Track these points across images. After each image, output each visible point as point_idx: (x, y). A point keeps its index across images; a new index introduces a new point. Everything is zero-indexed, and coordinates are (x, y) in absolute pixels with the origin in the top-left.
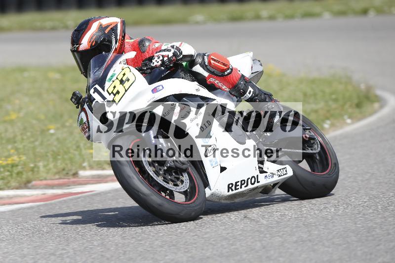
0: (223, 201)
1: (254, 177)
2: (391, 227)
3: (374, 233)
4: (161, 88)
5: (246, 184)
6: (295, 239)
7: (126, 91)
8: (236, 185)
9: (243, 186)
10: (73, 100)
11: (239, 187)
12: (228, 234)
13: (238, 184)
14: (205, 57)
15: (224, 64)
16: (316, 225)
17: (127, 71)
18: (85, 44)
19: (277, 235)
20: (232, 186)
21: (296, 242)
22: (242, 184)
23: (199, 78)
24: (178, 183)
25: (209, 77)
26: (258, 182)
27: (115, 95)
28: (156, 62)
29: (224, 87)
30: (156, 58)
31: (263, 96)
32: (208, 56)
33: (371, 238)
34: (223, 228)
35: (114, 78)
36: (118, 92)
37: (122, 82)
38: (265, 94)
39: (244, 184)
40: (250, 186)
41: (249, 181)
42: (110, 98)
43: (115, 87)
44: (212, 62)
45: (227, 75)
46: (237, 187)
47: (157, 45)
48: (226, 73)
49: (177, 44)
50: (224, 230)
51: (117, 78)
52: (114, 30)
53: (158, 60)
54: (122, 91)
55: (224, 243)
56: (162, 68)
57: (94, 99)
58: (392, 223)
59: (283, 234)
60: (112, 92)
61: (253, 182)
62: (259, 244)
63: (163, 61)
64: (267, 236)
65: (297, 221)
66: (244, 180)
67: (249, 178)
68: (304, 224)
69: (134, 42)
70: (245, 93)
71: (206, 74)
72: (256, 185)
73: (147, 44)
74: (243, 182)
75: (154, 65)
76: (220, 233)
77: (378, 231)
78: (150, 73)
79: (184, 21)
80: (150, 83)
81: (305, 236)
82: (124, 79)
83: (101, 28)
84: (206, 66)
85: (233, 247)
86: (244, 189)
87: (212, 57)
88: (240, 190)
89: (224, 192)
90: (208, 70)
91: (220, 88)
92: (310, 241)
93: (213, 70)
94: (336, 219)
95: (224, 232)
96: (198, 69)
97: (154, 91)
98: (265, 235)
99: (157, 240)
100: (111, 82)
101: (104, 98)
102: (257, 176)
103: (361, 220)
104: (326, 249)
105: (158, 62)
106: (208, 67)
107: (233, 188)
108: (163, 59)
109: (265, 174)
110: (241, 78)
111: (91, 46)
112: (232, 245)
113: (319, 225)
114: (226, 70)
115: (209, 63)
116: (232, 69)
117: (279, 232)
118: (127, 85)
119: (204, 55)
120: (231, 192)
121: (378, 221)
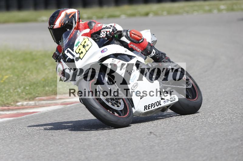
0: (141, 116)
1: (158, 102)
2: (165, 145)
3: (154, 149)
4: (106, 50)
5: (154, 106)
6: (106, 153)
7: (87, 52)
8: (149, 107)
9: (152, 107)
10: (54, 57)
11: (150, 108)
12: (64, 150)
13: (150, 106)
14: (128, 32)
15: (139, 36)
16: (119, 145)
17: (86, 40)
18: (57, 24)
19: (95, 151)
20: (147, 107)
21: (106, 155)
22: (152, 106)
23: (124, 44)
24: (119, 105)
25: (130, 44)
26: (160, 105)
27: (80, 54)
28: (103, 35)
29: (139, 50)
30: (103, 33)
31: (161, 55)
32: (130, 31)
33: (152, 152)
34: (61, 146)
35: (79, 44)
36: (82, 52)
37: (84, 46)
38: (162, 54)
39: (153, 106)
40: (156, 107)
41: (156, 104)
42: (77, 56)
43: (80, 49)
44: (132, 35)
45: (140, 43)
46: (149, 108)
47: (99, 25)
48: (140, 41)
49: (113, 25)
50: (62, 148)
51: (81, 44)
52: (74, 16)
53: (104, 34)
54: (84, 52)
55: (62, 156)
56: (106, 38)
57: (68, 57)
58: (165, 143)
59: (98, 150)
60: (78, 53)
61: (157, 105)
62: (83, 156)
63: (106, 34)
64: (89, 151)
65: (107, 142)
66: (153, 104)
67: (155, 103)
68: (111, 144)
69: (85, 24)
70: (150, 53)
71: (129, 42)
72: (159, 106)
73: (93, 24)
74: (152, 105)
75: (102, 37)
76: (59, 150)
77: (157, 148)
78: (99, 41)
79: (35, 20)
80: (100, 47)
81: (112, 151)
82: (85, 45)
83: (67, 15)
84: (129, 37)
85: (68, 158)
86: (153, 109)
87: (132, 32)
88: (151, 109)
89: (142, 110)
90: (130, 40)
91: (136, 50)
92: (115, 154)
93: (132, 39)
94: (131, 141)
95: (62, 149)
96: (124, 39)
97: (102, 51)
98: (88, 150)
99: (20, 154)
100: (78, 46)
101: (74, 56)
102: (160, 101)
103: (146, 141)
104: (125, 159)
105: (104, 35)
106: (130, 38)
107: (147, 108)
108: (107, 33)
109: (164, 100)
110: (148, 44)
111: (61, 26)
112: (67, 157)
113: (121, 144)
114: (140, 40)
115: (131, 35)
116: (143, 39)
117: (96, 149)
118: (87, 48)
119: (127, 31)
120: (146, 111)
121: (157, 141)
